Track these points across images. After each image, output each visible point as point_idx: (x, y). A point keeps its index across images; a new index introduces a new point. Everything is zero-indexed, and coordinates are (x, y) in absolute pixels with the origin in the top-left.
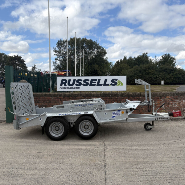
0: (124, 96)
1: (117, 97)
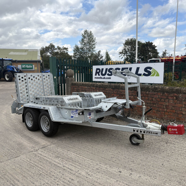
0: (158, 92)
1: (147, 92)
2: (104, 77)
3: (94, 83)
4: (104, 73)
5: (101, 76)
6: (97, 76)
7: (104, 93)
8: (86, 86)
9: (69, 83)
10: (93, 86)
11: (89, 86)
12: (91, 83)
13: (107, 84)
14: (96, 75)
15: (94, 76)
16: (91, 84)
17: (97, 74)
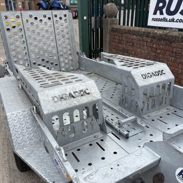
2: (171, 17)
3: (150, 30)
4: (172, 9)
5: (165, 15)
6: (158, 16)
7: (168, 65)
8: (134, 34)
9: (108, 27)
10: (148, 35)
11: (139, 36)
12: (143, 29)
13: (176, 34)
14: (155, 13)
15: (151, 16)
16: (144, 32)
17: (158, 12)
